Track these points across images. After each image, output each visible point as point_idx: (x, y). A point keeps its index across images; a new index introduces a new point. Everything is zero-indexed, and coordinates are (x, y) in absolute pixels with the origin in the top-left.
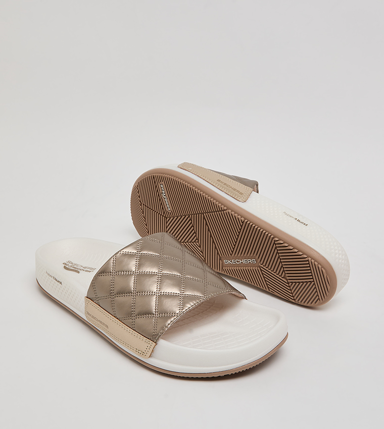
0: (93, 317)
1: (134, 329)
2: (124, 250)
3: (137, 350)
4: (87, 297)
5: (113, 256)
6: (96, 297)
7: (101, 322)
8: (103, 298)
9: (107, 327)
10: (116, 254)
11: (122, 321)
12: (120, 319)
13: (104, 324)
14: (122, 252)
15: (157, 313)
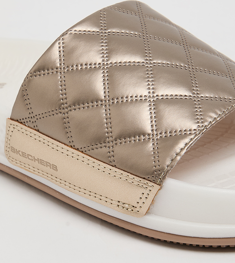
0: (24, 155)
1: (113, 163)
2: (78, 29)
3: (120, 204)
4: (11, 119)
5: (59, 39)
6: (32, 115)
7: (41, 162)
8: (44, 115)
9: (55, 168)
10: (63, 35)
11: (88, 152)
12: (83, 150)
13: (47, 164)
14: (73, 32)
15: (155, 133)
